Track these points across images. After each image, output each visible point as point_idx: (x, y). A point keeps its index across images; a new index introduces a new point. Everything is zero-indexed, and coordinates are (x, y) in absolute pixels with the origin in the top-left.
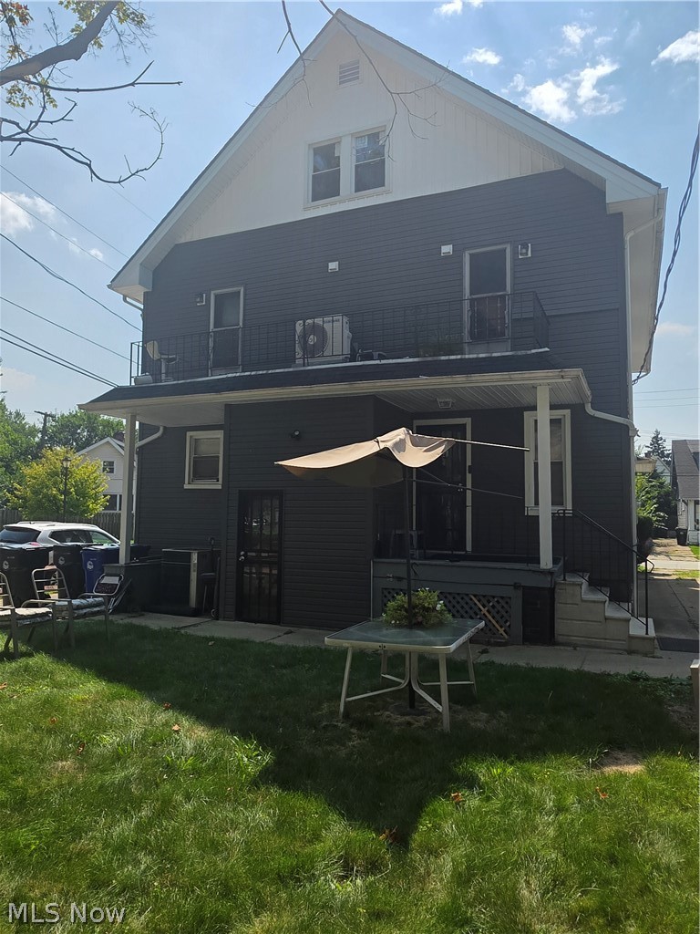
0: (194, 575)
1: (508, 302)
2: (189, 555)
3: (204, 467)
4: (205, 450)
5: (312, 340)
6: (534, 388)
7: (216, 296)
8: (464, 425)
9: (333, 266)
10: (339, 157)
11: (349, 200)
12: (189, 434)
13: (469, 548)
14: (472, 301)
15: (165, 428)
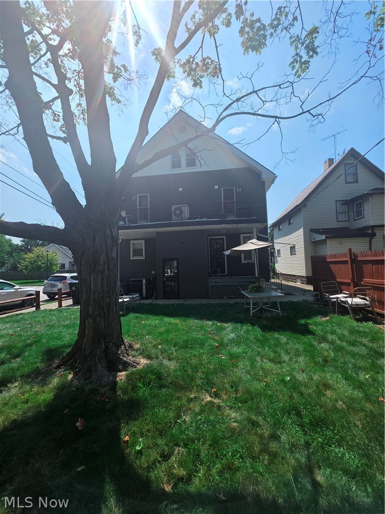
0: (144, 287)
1: (235, 204)
2: (142, 280)
3: (137, 252)
4: (137, 247)
5: (178, 212)
6: (252, 228)
7: (139, 196)
8: (224, 238)
9: (181, 189)
10: (180, 156)
11: (184, 169)
12: (131, 241)
13: (226, 272)
14: (224, 203)
15: (122, 240)
